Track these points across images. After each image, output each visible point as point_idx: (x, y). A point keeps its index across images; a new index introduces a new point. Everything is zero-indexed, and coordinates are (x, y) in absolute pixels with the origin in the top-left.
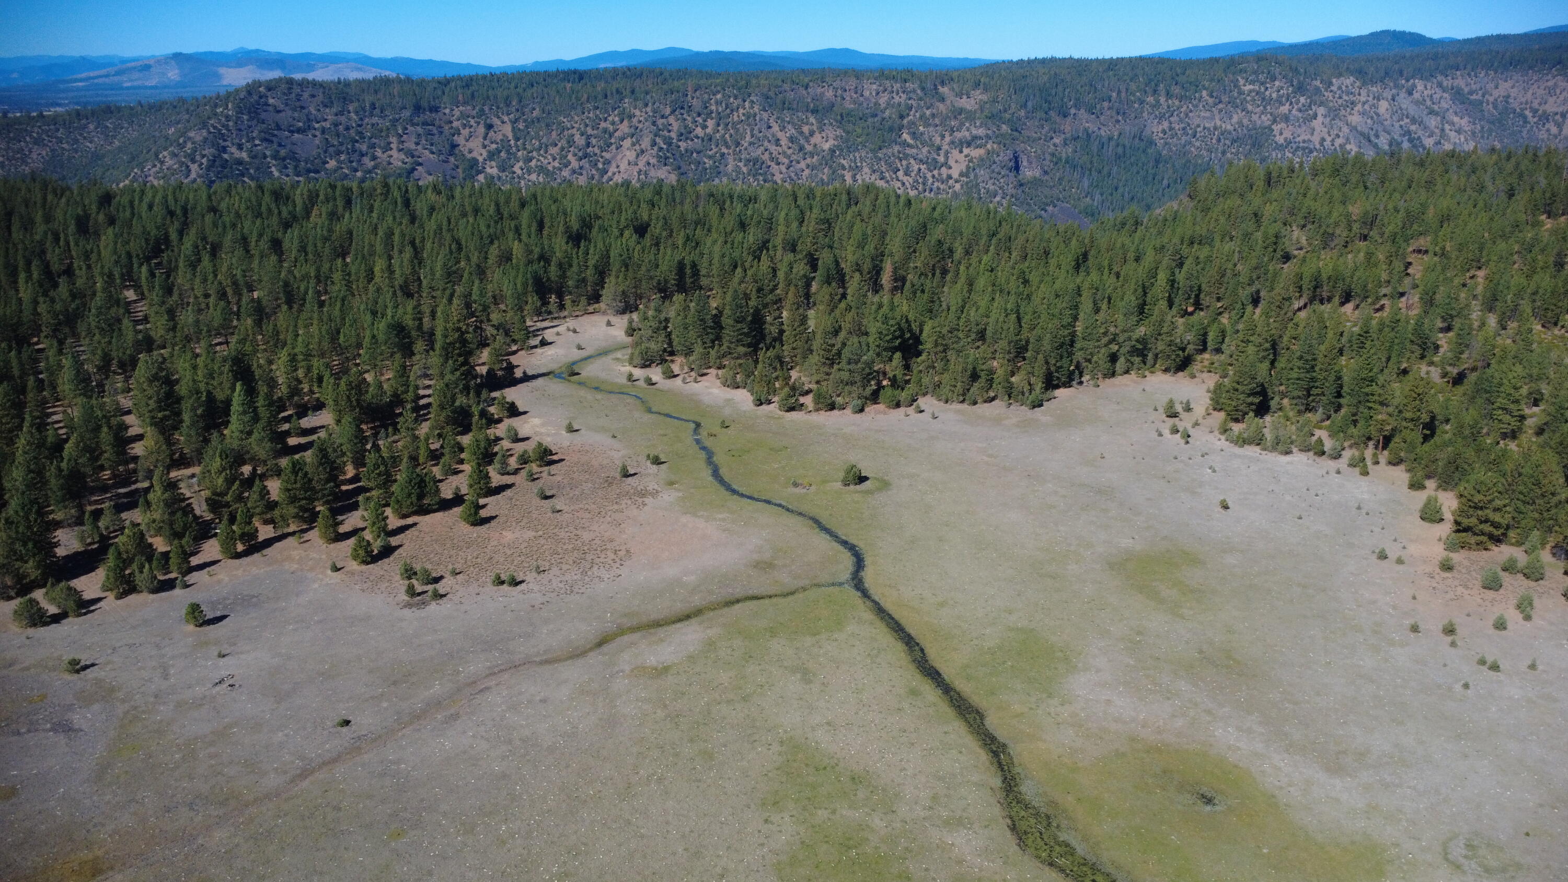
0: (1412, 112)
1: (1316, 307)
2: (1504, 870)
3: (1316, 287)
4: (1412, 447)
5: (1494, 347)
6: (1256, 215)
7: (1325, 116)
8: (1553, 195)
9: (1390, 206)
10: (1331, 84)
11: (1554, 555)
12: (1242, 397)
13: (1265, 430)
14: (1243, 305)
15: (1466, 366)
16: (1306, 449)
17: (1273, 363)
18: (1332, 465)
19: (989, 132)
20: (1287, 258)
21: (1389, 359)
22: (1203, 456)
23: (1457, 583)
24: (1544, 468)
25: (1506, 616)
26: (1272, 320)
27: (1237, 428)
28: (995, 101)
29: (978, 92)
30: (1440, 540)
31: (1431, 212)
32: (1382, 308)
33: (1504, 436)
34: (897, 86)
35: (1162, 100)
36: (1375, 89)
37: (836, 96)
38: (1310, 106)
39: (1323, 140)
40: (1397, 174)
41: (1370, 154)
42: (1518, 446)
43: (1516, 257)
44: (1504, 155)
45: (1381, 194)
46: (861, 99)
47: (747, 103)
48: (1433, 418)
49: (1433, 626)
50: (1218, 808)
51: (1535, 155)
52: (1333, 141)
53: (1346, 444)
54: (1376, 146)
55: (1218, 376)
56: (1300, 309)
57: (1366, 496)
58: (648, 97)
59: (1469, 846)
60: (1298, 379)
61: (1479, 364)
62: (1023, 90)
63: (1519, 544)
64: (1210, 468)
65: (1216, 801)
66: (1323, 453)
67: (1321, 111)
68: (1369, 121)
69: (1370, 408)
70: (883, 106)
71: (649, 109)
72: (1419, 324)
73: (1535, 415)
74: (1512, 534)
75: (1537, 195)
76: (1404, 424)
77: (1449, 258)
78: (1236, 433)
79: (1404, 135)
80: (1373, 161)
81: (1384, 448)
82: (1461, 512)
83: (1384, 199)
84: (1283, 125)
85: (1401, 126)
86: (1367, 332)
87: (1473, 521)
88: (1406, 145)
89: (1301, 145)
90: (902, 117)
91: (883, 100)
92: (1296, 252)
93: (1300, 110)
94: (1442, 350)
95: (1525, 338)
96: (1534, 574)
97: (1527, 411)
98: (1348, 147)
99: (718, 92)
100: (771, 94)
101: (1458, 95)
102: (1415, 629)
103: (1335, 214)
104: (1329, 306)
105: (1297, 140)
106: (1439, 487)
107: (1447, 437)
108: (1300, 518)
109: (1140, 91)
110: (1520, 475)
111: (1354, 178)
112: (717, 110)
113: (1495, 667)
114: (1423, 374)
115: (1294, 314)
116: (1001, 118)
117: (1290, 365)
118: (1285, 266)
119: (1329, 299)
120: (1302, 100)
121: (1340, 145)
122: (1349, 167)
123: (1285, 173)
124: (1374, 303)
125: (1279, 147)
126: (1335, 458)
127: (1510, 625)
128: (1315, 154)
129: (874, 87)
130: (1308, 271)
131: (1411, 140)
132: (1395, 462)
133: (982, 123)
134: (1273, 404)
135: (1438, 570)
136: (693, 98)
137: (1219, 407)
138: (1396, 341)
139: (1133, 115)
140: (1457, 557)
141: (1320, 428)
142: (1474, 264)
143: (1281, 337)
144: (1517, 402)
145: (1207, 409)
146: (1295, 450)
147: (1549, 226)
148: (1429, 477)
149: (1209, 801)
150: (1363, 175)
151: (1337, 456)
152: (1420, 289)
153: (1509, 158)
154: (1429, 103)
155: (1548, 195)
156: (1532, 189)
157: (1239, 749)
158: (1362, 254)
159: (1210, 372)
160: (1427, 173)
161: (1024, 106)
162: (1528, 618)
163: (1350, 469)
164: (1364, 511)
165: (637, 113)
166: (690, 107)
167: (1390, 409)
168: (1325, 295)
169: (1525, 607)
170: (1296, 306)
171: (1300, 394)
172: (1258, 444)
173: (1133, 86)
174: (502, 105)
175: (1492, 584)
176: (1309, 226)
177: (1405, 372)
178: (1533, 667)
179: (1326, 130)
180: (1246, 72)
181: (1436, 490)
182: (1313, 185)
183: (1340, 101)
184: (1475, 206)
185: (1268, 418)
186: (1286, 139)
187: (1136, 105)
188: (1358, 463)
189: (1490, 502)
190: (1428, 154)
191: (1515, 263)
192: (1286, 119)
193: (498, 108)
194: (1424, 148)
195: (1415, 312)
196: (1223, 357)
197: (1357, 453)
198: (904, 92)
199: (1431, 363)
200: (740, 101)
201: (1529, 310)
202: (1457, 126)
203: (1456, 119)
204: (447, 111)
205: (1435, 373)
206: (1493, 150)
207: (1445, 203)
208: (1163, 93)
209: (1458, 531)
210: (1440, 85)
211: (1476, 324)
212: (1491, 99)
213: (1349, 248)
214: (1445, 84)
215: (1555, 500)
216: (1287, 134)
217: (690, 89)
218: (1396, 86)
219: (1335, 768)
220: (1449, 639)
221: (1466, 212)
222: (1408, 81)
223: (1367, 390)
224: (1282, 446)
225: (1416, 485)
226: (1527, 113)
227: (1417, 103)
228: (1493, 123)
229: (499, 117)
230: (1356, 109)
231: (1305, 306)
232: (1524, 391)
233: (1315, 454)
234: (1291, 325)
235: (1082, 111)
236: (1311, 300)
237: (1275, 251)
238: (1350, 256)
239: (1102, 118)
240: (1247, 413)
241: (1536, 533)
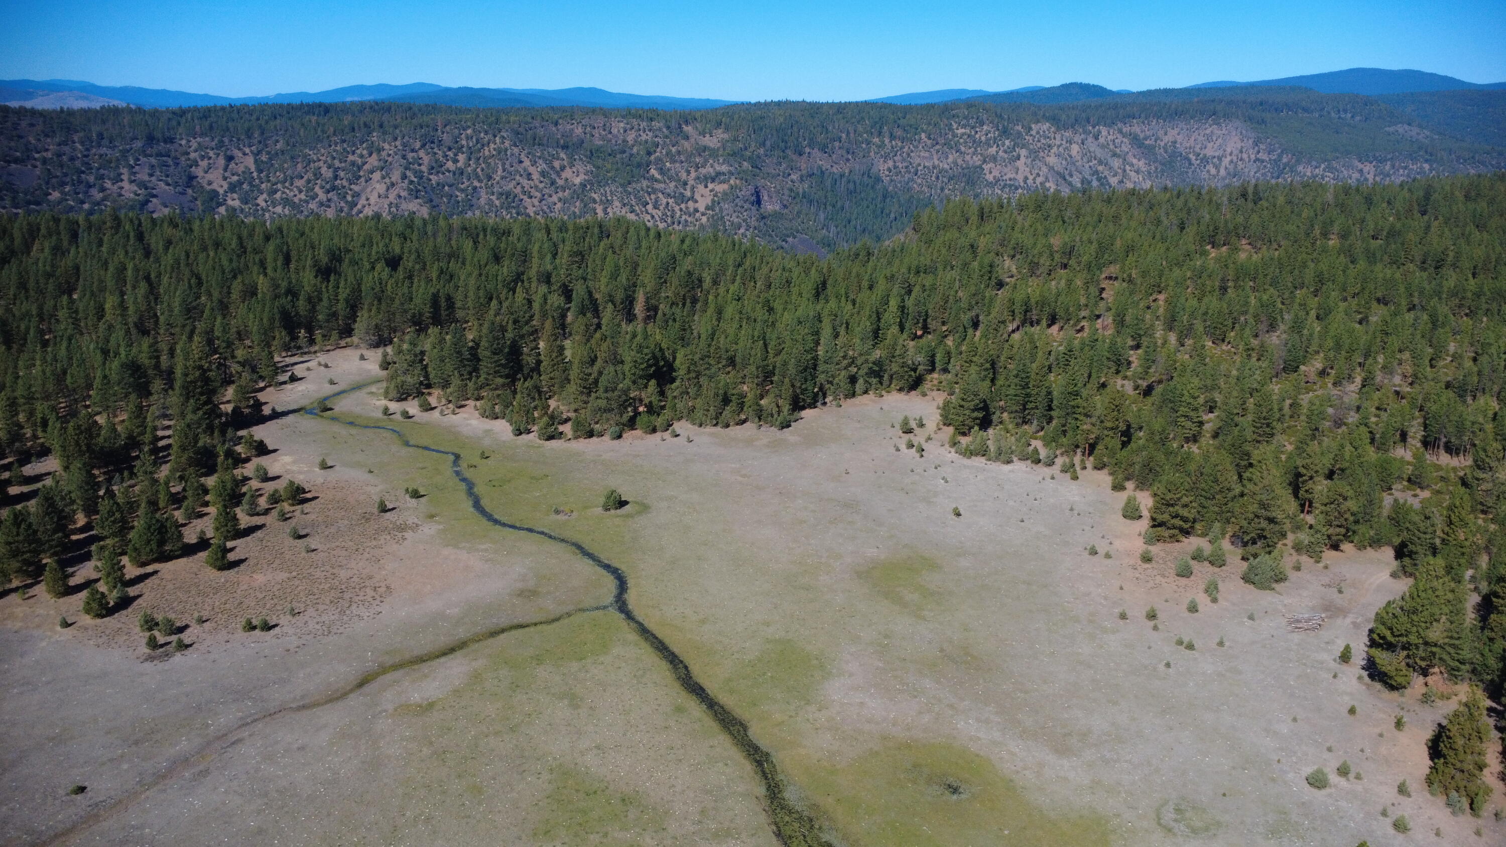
0: (1099, 155)
1: (1027, 329)
2: (1207, 829)
3: (1026, 311)
4: (1113, 454)
5: (1175, 361)
6: (972, 246)
7: (1027, 157)
8: (1216, 228)
9: (1085, 238)
10: (1030, 129)
11: (1233, 543)
12: (967, 412)
13: (989, 442)
14: (965, 328)
15: (1153, 379)
16: (1024, 458)
17: (993, 381)
18: (1047, 471)
19: (731, 168)
20: (1000, 285)
21: (1090, 376)
22: (936, 468)
23: (1155, 572)
24: (1220, 468)
25: (1198, 600)
26: (990, 342)
27: (964, 441)
28: (736, 139)
29: (720, 131)
30: (1140, 535)
31: (1118, 243)
32: (1082, 328)
33: (1187, 440)
34: (644, 124)
35: (887, 141)
36: (1067, 134)
37: (585, 133)
38: (1014, 148)
39: (1026, 178)
40: (1089, 209)
41: (1066, 191)
42: (1199, 448)
43: (1189, 282)
44: (1175, 193)
45: (1077, 227)
46: (610, 136)
47: (497, 139)
48: (1129, 426)
49: (1138, 613)
50: (963, 796)
51: (1199, 193)
52: (1034, 179)
53: (1058, 452)
54: (1070, 184)
55: (946, 393)
56: (1013, 331)
57: (1077, 498)
58: (397, 131)
59: (1178, 810)
60: (1015, 395)
61: (1164, 377)
62: (761, 129)
63: (1204, 535)
64: (943, 479)
65: (961, 790)
66: (1039, 461)
67: (1023, 152)
68: (1064, 162)
69: (1077, 419)
70: (631, 143)
71: (398, 143)
72: (1113, 344)
73: (1211, 421)
74: (1198, 526)
75: (1203, 228)
76: (1106, 432)
77: (1135, 284)
78: (964, 446)
79: (1093, 175)
80: (1069, 198)
81: (1090, 455)
82: (1156, 509)
83: (1080, 232)
84: (991, 165)
85: (1090, 167)
86: (1070, 351)
87: (1166, 517)
88: (1095, 183)
89: (1008, 182)
90: (649, 154)
91: (631, 137)
92: (1008, 280)
93: (1005, 152)
94: (1133, 365)
95: (1199, 353)
96: (1217, 561)
97: (1205, 418)
98: (1047, 185)
99: (469, 127)
100: (521, 130)
101: (1136, 140)
102: (1123, 616)
103: (1039, 246)
104: (1038, 328)
105: (1004, 178)
106: (1137, 487)
107: (1141, 442)
108: (1022, 521)
109: (866, 133)
110: (1202, 474)
111: (1054, 213)
112: (468, 145)
113: (1190, 647)
114: (1119, 387)
115: (1009, 336)
116: (742, 155)
117: (1008, 383)
118: (999, 292)
119: (1038, 322)
120: (1007, 142)
121: (1041, 183)
122: (1049, 203)
123: (995, 209)
124: (1075, 325)
125: (990, 185)
126: (1049, 465)
127: (1200, 608)
128: (1020, 191)
129: (622, 125)
130: (1019, 297)
131: (1099, 179)
132: (1098, 467)
133: (724, 160)
134: (995, 418)
135: (1140, 562)
136: (443, 133)
137: (948, 422)
138: (1095, 358)
139: (861, 154)
140: (1156, 549)
141: (1036, 439)
142: (1156, 289)
143: (998, 357)
144: (1196, 409)
145: (938, 425)
146: (1015, 459)
147: (1213, 255)
148: (1128, 479)
149: (955, 790)
150: (1060, 211)
151: (1051, 464)
152: (1113, 311)
153: (1178, 196)
154: (1112, 147)
155: (1211, 228)
156: (1199, 223)
157: (979, 739)
158: (1063, 281)
159: (939, 390)
160: (1114, 208)
161: (763, 144)
162: (1214, 600)
163: (1063, 475)
164: (1076, 512)
165: (386, 146)
166: (440, 141)
167: (1094, 420)
168: (1035, 318)
169: (1212, 590)
170: (1010, 329)
171: (1017, 408)
172: (983, 455)
173: (860, 128)
174: (243, 137)
175: (1185, 573)
176: (1018, 256)
177: (1104, 385)
178: (1221, 644)
179: (1028, 169)
180: (958, 117)
181: (1135, 490)
182: (1019, 218)
183: (1039, 145)
184: (1154, 238)
185: (991, 431)
186: (994, 177)
187: (864, 146)
188: (1068, 469)
189: (1179, 499)
190: (1114, 192)
191: (1188, 287)
192: (994, 159)
193: (239, 139)
194: (1110, 187)
195: (1110, 332)
196: (950, 376)
197: (1067, 460)
198: (650, 130)
199: (1125, 378)
200: (490, 136)
201: (1201, 329)
202: (1136, 167)
203: (1135, 161)
204: (183, 142)
205: (1129, 386)
206: (1166, 189)
207: (1129, 235)
208: (887, 134)
209: (1154, 526)
210: (1120, 131)
211: (1160, 342)
212: (1162, 144)
213: (1053, 276)
214: (1124, 130)
215: (1230, 495)
216: (996, 173)
217: (439, 124)
218: (1085, 132)
219: (1063, 750)
220: (1152, 623)
221: (1146, 244)
222: (1094, 127)
223: (1072, 403)
224: (1004, 457)
225: (1118, 487)
226: (1191, 156)
227: (1103, 147)
228: (1163, 164)
229: (239, 149)
230: (1052, 151)
231: (1018, 328)
232: (1201, 400)
233: (1032, 462)
234: (1006, 346)
235: (816, 150)
236: (1023, 323)
237: (990, 279)
238: (1053, 283)
239: (834, 156)
240: (973, 427)
241: (1217, 525)
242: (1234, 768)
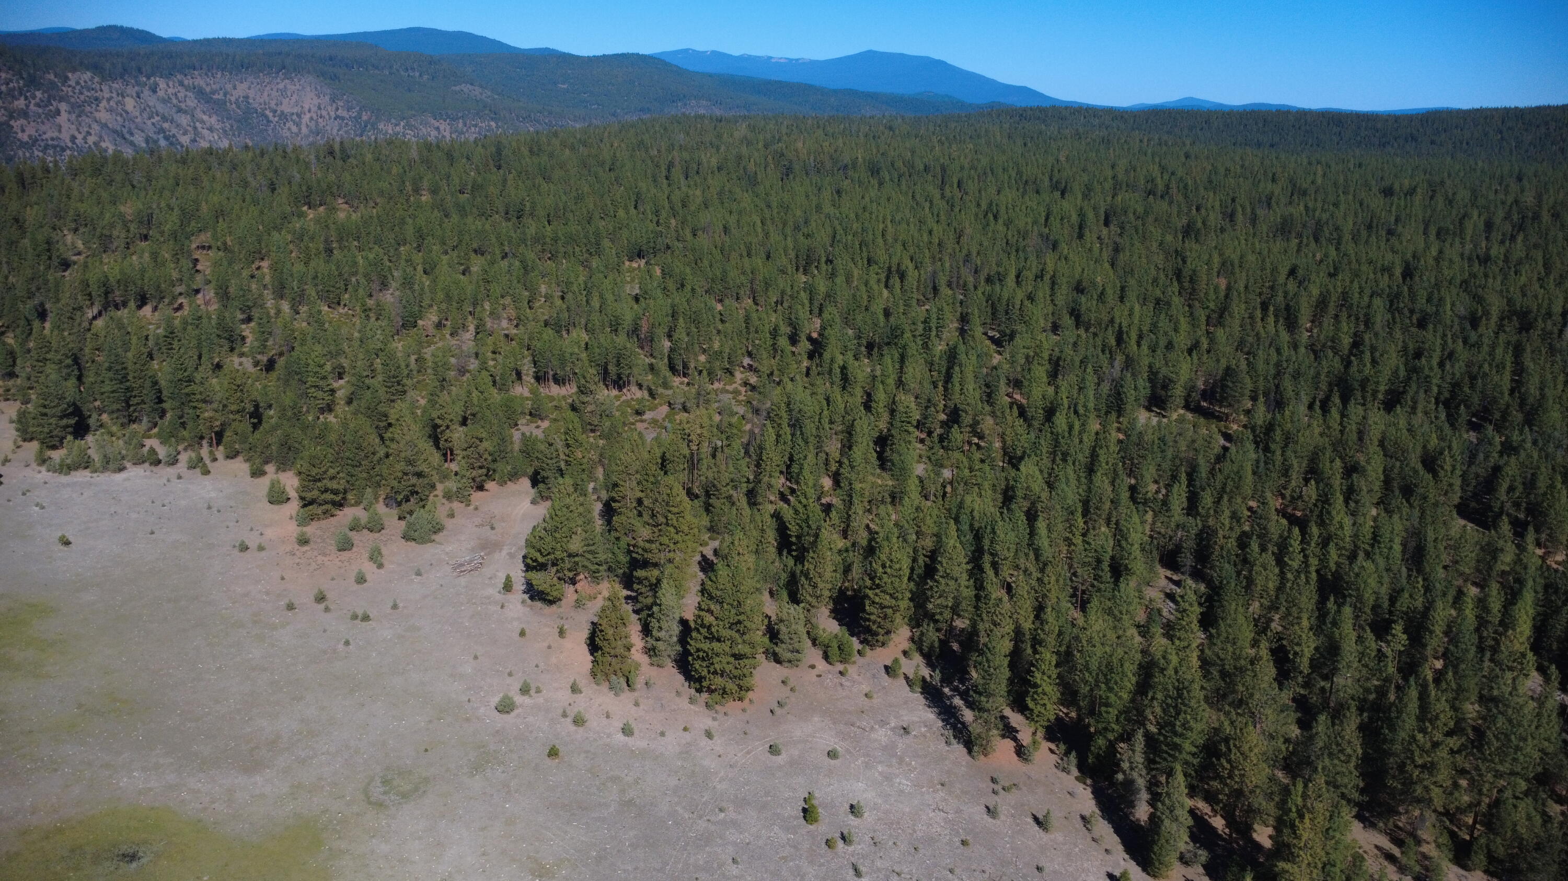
0: (161, 110)
1: (112, 314)
2: (416, 789)
3: (107, 293)
4: (244, 439)
5: (293, 331)
6: (17, 220)
7: (70, 113)
8: (309, 188)
9: (163, 204)
10: (66, 79)
11: (387, 505)
12: (53, 421)
13: (89, 451)
14: (28, 320)
15: (274, 352)
16: (139, 462)
17: (80, 378)
18: (171, 471)
20: (66, 265)
21: (200, 357)
22: (24, 494)
23: (315, 553)
24: (361, 433)
25: (364, 570)
26: (66, 334)
27: (57, 455)
30: (291, 518)
31: (204, 207)
32: (181, 307)
33: (322, 411)
36: (115, 85)
38: (49, 101)
39: (73, 138)
40: (161, 171)
41: (128, 152)
42: (336, 417)
43: (291, 246)
44: (258, 152)
45: (150, 193)
48: (257, 407)
49: (305, 599)
50: (144, 861)
51: (284, 152)
52: (85, 138)
53: (180, 448)
54: (132, 144)
55: (18, 403)
56: (95, 318)
57: (213, 494)
59: (385, 782)
60: (113, 392)
61: (284, 349)
63: (357, 504)
64: (37, 505)
65: (141, 854)
66: (159, 462)
67: (63, 107)
68: (119, 118)
69: (195, 408)
72: (221, 318)
73: (342, 387)
74: (350, 496)
75: (295, 188)
76: (231, 416)
77: (232, 252)
78: (58, 461)
79: (159, 133)
80: (134, 159)
81: (218, 444)
82: (304, 488)
83: (155, 198)
84: (22, 121)
85: (153, 124)
86: (172, 333)
87: (315, 493)
88: (163, 143)
89: (50, 142)
92: (75, 258)
93: (38, 105)
94: (248, 341)
95: (316, 319)
96: (375, 526)
97: (335, 385)
98: (103, 145)
101: (200, 93)
102: (290, 607)
103: (108, 215)
104: (126, 311)
105: (44, 137)
106: (278, 469)
107: (273, 421)
108: (152, 533)
110: (344, 443)
111: (119, 177)
113: (366, 618)
114: (236, 366)
115: (91, 324)
117: (100, 378)
118: (67, 274)
119: (125, 304)
120: (39, 94)
121: (94, 143)
122: (110, 166)
123: (40, 174)
124: (170, 304)
125: (23, 145)
126: (173, 464)
127: (368, 577)
128: (68, 152)
130: (93, 277)
131: (166, 138)
132: (231, 456)
134: (92, 422)
135: (297, 546)
137: (28, 436)
138: (203, 337)
140: (311, 530)
141: (150, 437)
142: (257, 256)
143: (81, 349)
144: (324, 378)
145: (15, 442)
146: (128, 465)
147: (311, 216)
148: (266, 463)
150: (127, 174)
151: (173, 462)
152: (214, 283)
153: (262, 154)
154: (175, 101)
155: (304, 188)
156: (290, 183)
157: (150, 789)
158: (147, 255)
159: (8, 400)
160: (191, 170)
162: (380, 566)
163: (191, 472)
164: (215, 510)
167: (215, 405)
168: (118, 300)
169: (376, 557)
170: (90, 315)
171: (119, 406)
172: (86, 468)
175: (345, 546)
176: (82, 230)
177: (218, 366)
178: (395, 607)
179: (73, 127)
181: (277, 472)
182: (75, 185)
183: (82, 97)
184: (244, 201)
185: (90, 438)
186: (30, 136)
188: (197, 464)
189: (325, 472)
190: (187, 151)
191: (291, 252)
192: (25, 114)
194: (182, 146)
195: (215, 307)
196: (19, 381)
197: (193, 455)
199: (242, 355)
201: (314, 294)
202: (208, 125)
203: (205, 118)
205: (248, 363)
206: (247, 147)
207: (215, 199)
209: (305, 506)
210: (181, 84)
211: (272, 312)
212: (233, 99)
213: (132, 249)
214: (186, 82)
215: (376, 458)
216: (31, 130)
218: (138, 84)
219: (252, 766)
220: (322, 606)
221: (237, 207)
222: (149, 78)
223: (186, 391)
224: (114, 464)
225: (257, 473)
226: (267, 112)
227: (164, 101)
228: (239, 121)
230: (101, 105)
231: (100, 314)
232: (328, 367)
233: (151, 464)
234: (89, 335)
236: (106, 307)
237: (50, 258)
238: (134, 258)
240: (65, 438)
241: (369, 490)
242: (430, 721)
